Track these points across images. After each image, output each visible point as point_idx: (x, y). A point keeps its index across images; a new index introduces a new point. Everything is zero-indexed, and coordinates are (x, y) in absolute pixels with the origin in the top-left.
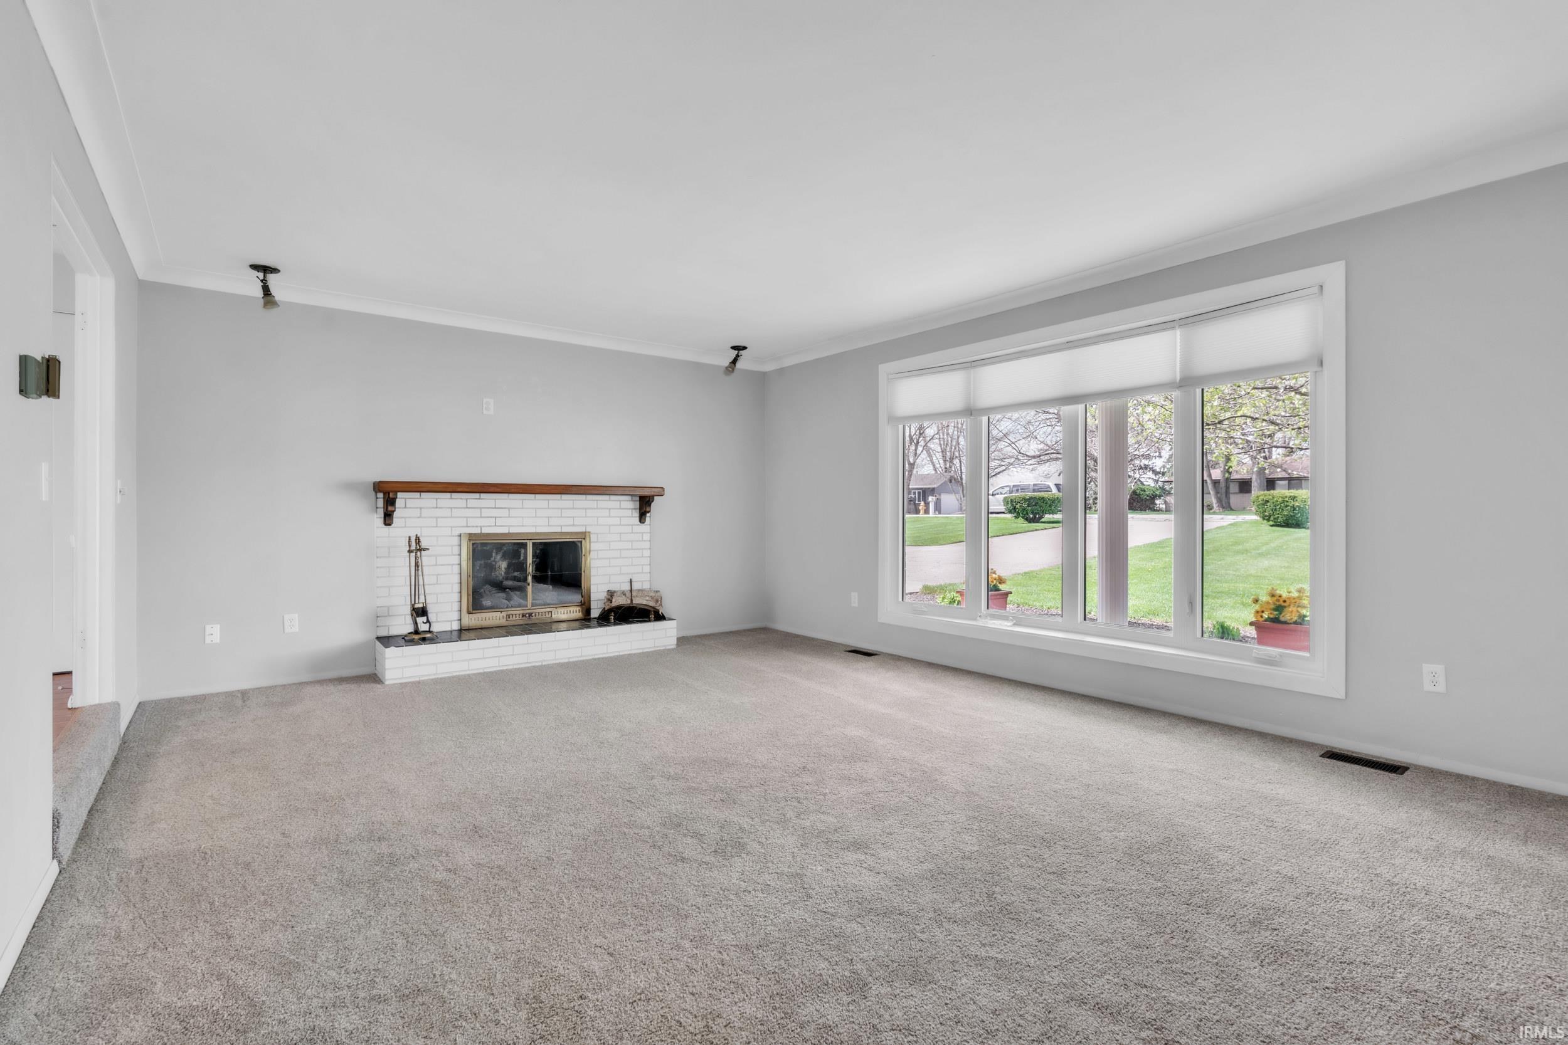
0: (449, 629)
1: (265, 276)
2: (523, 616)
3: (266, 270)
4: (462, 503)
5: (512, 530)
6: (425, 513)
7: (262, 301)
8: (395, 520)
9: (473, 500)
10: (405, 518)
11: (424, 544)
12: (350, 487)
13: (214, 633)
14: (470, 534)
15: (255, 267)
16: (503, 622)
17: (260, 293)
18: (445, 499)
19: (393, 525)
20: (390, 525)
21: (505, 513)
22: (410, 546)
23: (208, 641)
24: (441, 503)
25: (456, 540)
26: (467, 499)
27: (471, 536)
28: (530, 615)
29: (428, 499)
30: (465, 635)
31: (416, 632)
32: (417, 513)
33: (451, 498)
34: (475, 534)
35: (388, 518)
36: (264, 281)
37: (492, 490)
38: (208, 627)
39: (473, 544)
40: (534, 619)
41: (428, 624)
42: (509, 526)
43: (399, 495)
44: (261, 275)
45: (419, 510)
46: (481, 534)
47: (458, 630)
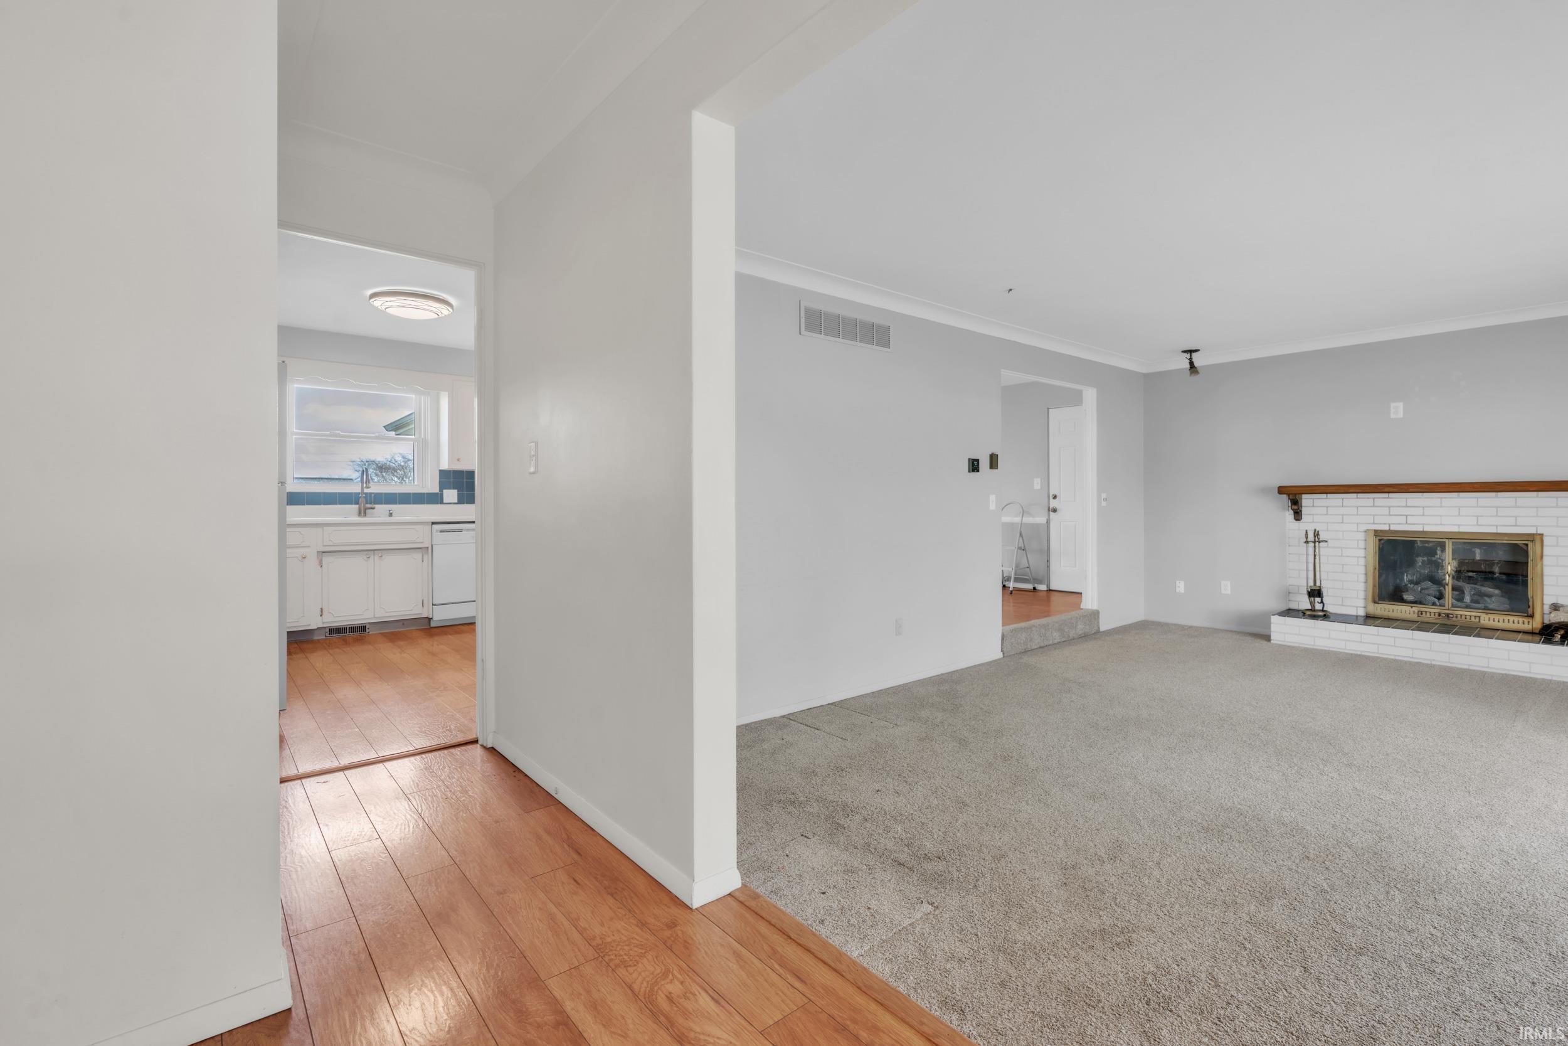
0: (1355, 614)
1: (1191, 356)
2: (1440, 615)
3: (1191, 352)
4: (1370, 502)
5: (1427, 529)
6: (1331, 511)
7: (1188, 372)
8: (1303, 516)
9: (1380, 499)
10: (1313, 515)
11: (1322, 537)
12: (1264, 491)
13: (1181, 587)
14: (1376, 531)
15: (1185, 352)
16: (1414, 617)
17: (1188, 366)
18: (1351, 499)
19: (1302, 521)
20: (1299, 520)
21: (1419, 511)
22: (1307, 538)
23: (1177, 591)
24: (1346, 502)
25: (1362, 536)
26: (1374, 499)
27: (1377, 533)
28: (1448, 615)
29: (1334, 500)
30: (1370, 621)
31: (1313, 610)
32: (1324, 510)
33: (1357, 498)
34: (1381, 531)
35: (1298, 515)
36: (1191, 359)
37: (1386, 490)
38: (1177, 582)
39: (1380, 540)
40: (1454, 621)
41: (1322, 604)
42: (1423, 524)
43: (1304, 496)
44: (1188, 356)
45: (1326, 508)
46: (1390, 531)
47: (1364, 617)
